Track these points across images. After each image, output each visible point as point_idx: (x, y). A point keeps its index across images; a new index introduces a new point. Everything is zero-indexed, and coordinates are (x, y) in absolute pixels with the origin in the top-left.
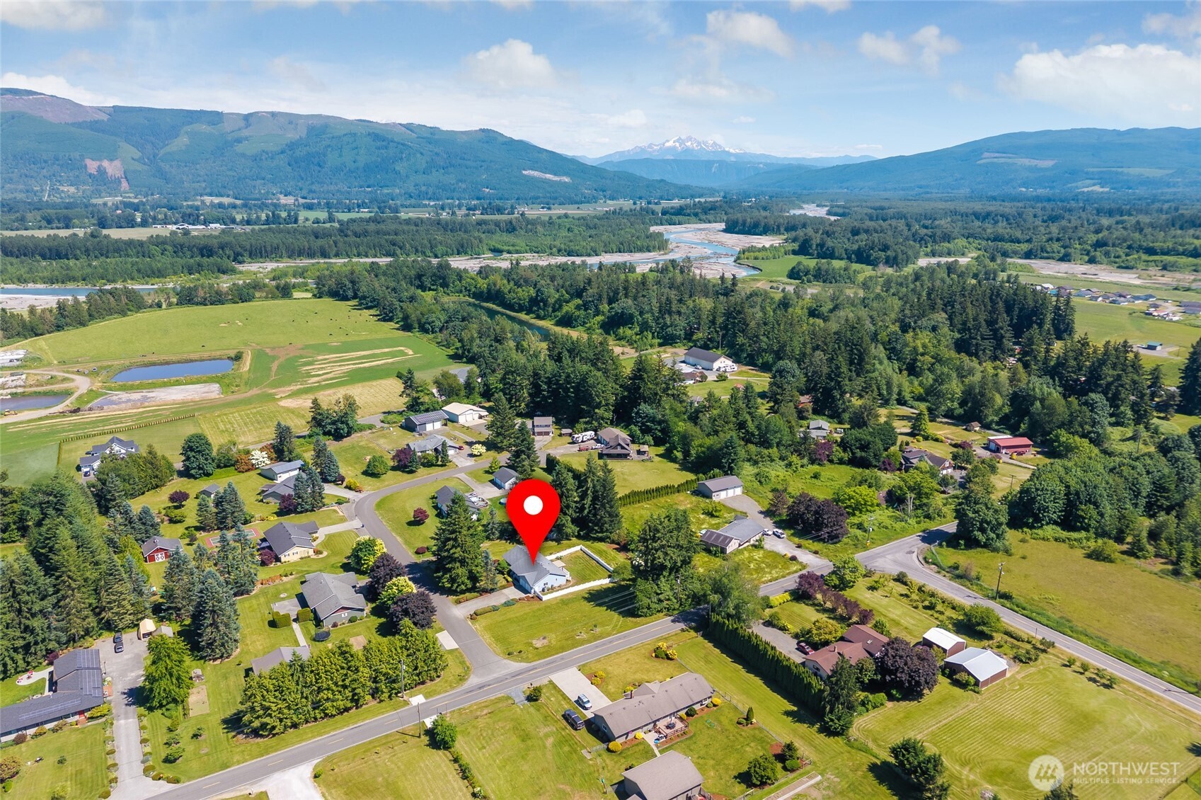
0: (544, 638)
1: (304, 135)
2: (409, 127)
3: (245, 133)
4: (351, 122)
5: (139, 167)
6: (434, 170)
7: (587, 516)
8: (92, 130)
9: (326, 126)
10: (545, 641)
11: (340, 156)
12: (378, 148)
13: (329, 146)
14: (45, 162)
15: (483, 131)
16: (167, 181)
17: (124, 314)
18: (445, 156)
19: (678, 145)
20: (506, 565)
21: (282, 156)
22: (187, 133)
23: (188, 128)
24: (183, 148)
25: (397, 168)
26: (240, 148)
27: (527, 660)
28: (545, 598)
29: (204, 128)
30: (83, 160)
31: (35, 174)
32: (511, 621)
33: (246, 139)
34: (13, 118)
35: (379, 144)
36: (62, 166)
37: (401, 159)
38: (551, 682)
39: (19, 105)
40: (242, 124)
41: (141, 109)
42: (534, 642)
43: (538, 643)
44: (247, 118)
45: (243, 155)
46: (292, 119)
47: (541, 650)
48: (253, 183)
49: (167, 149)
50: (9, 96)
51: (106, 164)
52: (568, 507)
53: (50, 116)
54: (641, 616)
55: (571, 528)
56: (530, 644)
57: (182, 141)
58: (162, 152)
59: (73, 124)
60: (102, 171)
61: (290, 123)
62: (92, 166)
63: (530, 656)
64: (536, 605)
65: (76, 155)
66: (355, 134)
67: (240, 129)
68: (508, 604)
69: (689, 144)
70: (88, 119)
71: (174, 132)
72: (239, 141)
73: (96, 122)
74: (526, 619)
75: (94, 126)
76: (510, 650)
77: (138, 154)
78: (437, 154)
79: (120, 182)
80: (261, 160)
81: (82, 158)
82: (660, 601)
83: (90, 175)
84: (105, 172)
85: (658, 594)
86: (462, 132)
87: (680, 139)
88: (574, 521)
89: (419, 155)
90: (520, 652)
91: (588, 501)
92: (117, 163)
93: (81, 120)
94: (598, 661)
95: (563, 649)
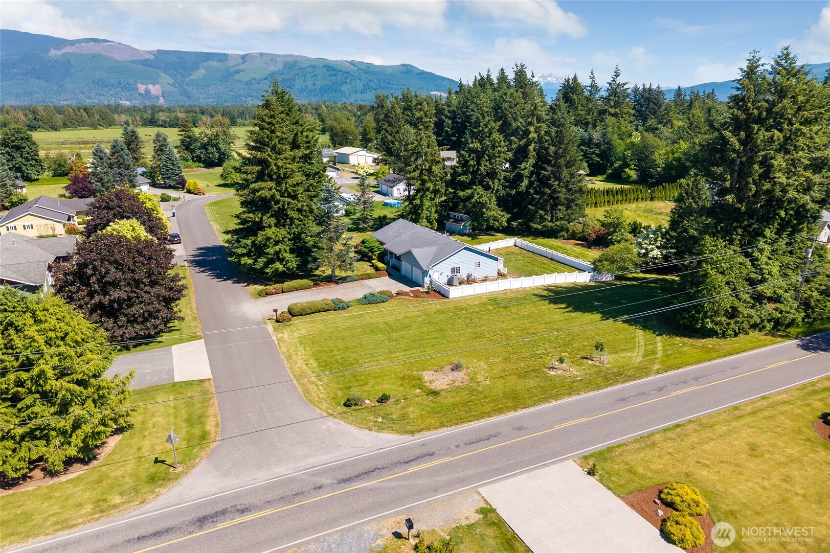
0: (457, 368)
1: (281, 68)
2: (352, 63)
3: (242, 67)
4: (313, 60)
5: (172, 89)
6: (368, 91)
7: (527, 192)
8: (143, 65)
9: (296, 62)
10: (460, 376)
11: (304, 81)
12: (330, 76)
13: (297, 74)
14: (112, 85)
15: (403, 65)
16: (189, 97)
17: (95, 128)
18: (376, 82)
19: (541, 79)
20: (377, 244)
21: (265, 81)
22: (204, 67)
23: (205, 64)
24: (201, 77)
25: (343, 89)
26: (237, 77)
27: (404, 425)
28: (455, 292)
29: (215, 64)
30: (136, 84)
31: (105, 94)
32: (372, 329)
33: (243, 71)
34: (94, 57)
35: (331, 73)
36: (122, 88)
37: (346, 83)
38: (487, 512)
39: (97, 49)
40: (241, 61)
41: (175, 52)
42: (427, 376)
43: (440, 381)
44: (243, 57)
45: (240, 81)
46: (273, 58)
47: (446, 400)
48: (245, 99)
49: (192, 77)
50: (92, 43)
51: (150, 87)
52: (492, 174)
53: (117, 56)
54: (711, 333)
55: (496, 213)
56: (418, 383)
57: (201, 72)
58: (187, 80)
59: (131, 62)
60: (147, 92)
61: (272, 60)
62: (142, 88)
63: (413, 412)
64: (435, 304)
65: (131, 81)
66: (315, 66)
67: (238, 65)
68: (370, 300)
69: (549, 79)
70: (141, 58)
71: (195, 67)
72: (238, 72)
73: (146, 60)
74: (408, 327)
75: (145, 63)
76: (355, 392)
77: (171, 81)
78: (371, 80)
79: (159, 98)
80: (251, 84)
81: (136, 82)
82: (759, 298)
83: (140, 94)
84: (150, 92)
85: (752, 283)
86: (389, 67)
87: (543, 75)
88: (502, 203)
89: (358, 80)
90: (383, 399)
91: (527, 167)
92: (158, 86)
93: (136, 59)
94: (647, 442)
95: (515, 400)
